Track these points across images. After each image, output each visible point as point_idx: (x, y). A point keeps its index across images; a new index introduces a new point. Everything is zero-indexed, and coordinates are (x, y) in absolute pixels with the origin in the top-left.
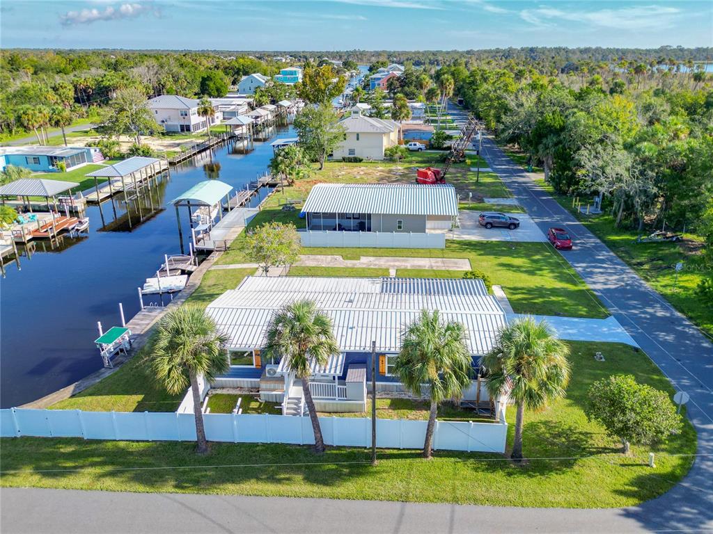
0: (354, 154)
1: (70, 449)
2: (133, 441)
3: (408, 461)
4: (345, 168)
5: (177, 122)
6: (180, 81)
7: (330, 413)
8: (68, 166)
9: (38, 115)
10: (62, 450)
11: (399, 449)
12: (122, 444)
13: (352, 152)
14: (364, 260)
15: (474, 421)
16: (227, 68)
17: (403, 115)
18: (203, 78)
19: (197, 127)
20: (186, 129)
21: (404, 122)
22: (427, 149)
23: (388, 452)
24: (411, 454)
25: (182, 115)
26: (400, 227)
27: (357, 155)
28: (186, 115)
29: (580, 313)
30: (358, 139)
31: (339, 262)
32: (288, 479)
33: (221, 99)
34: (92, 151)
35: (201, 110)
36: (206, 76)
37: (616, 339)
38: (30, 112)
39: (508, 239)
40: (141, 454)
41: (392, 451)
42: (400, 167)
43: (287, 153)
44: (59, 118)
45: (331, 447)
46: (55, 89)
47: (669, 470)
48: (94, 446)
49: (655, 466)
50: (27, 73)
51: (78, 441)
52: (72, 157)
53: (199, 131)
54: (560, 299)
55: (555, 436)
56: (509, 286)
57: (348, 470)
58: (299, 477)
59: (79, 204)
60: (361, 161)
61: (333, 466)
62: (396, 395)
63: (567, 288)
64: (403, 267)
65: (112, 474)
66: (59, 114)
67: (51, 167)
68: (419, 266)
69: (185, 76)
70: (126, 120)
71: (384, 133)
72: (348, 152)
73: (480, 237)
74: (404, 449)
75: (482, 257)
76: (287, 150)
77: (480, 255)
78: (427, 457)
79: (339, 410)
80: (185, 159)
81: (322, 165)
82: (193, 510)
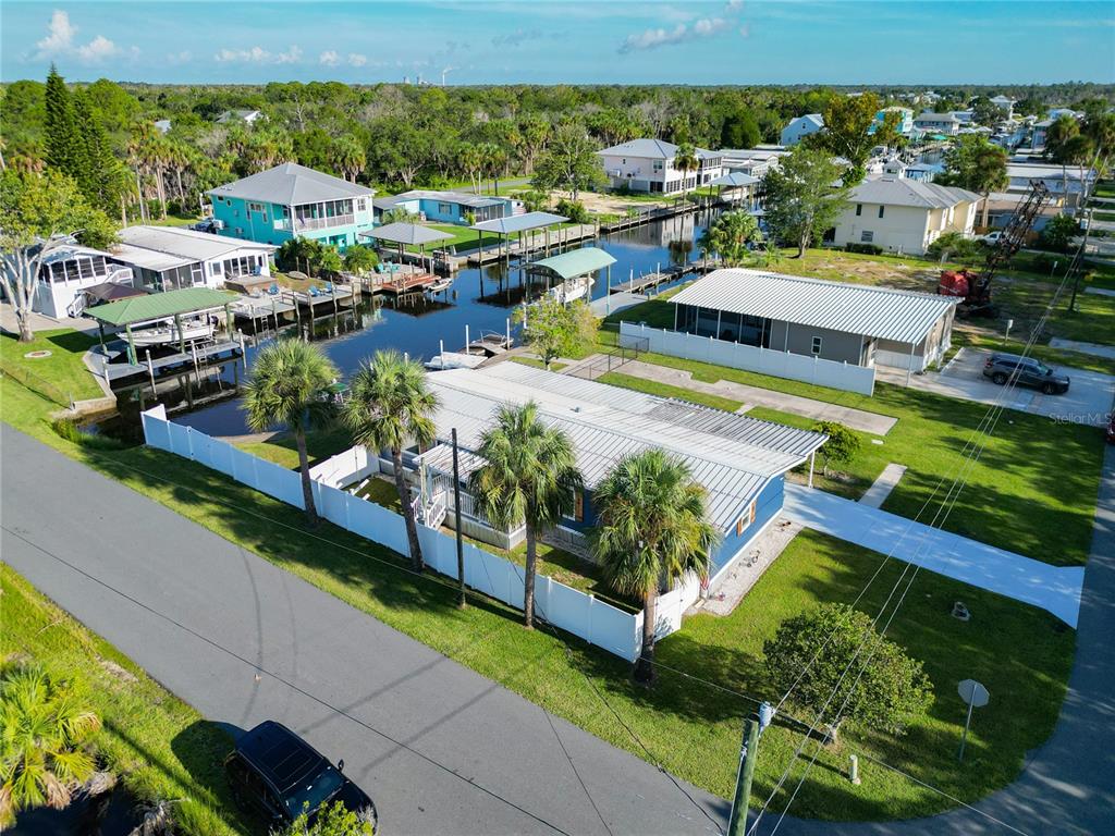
0: (871, 240)
1: (216, 484)
2: (267, 495)
3: (502, 619)
4: (842, 260)
5: (646, 178)
6: (700, 124)
7: (471, 537)
8: (478, 220)
9: (477, 155)
10: (210, 483)
11: (505, 604)
12: (256, 494)
13: (867, 235)
14: (721, 385)
15: (596, 596)
16: (787, 107)
17: (991, 181)
18: (727, 119)
19: (674, 186)
20: (657, 187)
21: (993, 196)
22: (1031, 247)
23: (490, 601)
24: (514, 615)
25: (655, 167)
26: (816, 350)
27: (876, 242)
28: (661, 167)
29: (1016, 543)
30: (881, 216)
31: (683, 379)
32: (357, 583)
33: (747, 151)
34: (514, 204)
35: (679, 161)
36: (731, 117)
37: (1038, 601)
38: (468, 151)
39: (1020, 406)
40: (263, 509)
41: (495, 603)
42: (935, 270)
43: (727, 223)
44: (492, 160)
45: (434, 572)
46: (523, 128)
47: (880, 798)
48: (235, 489)
49: (857, 781)
50: (512, 108)
51: (228, 479)
52: (486, 208)
53: (677, 192)
54: (1002, 513)
55: (733, 675)
56: (920, 471)
57: (425, 601)
58: (369, 586)
59: (454, 262)
60: (878, 252)
61: (413, 590)
62: (566, 547)
63: (1042, 503)
64: (770, 406)
65: (222, 516)
66: (492, 156)
67: (461, 219)
68: (799, 411)
69: (709, 117)
70: (564, 167)
71: (932, 209)
72: (860, 235)
73: (964, 393)
74: (511, 607)
75: (929, 421)
76: (728, 219)
77: (926, 418)
78: (527, 625)
79: (482, 538)
80: (627, 227)
81: (801, 251)
82: (249, 571)
